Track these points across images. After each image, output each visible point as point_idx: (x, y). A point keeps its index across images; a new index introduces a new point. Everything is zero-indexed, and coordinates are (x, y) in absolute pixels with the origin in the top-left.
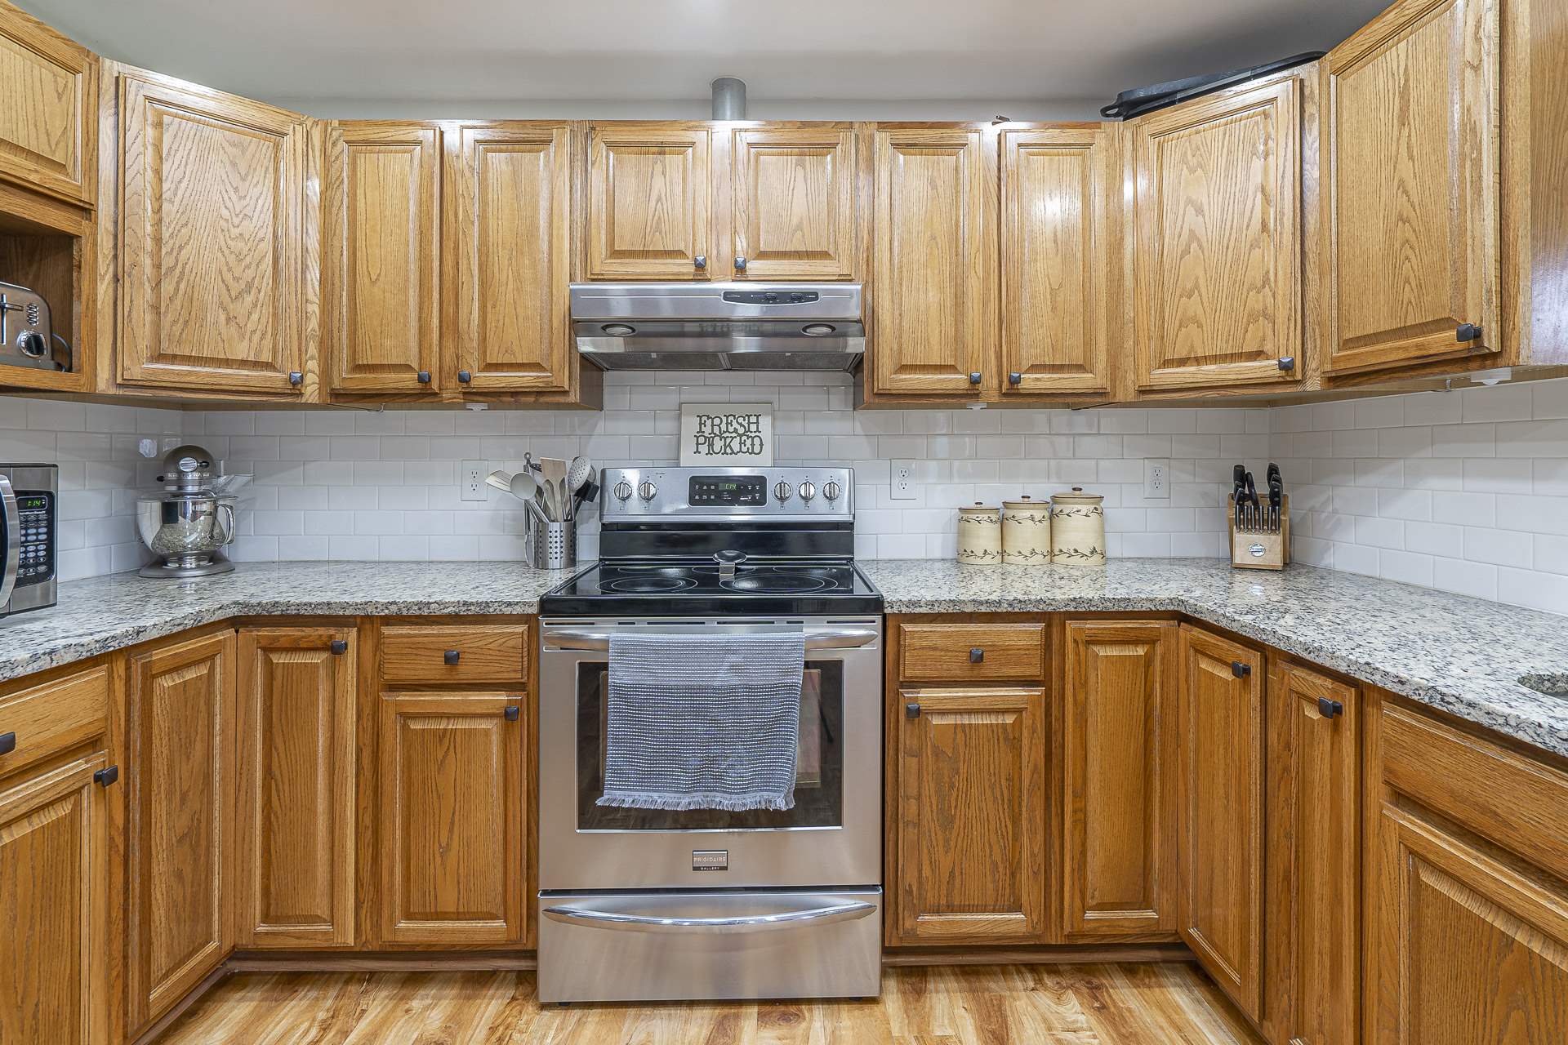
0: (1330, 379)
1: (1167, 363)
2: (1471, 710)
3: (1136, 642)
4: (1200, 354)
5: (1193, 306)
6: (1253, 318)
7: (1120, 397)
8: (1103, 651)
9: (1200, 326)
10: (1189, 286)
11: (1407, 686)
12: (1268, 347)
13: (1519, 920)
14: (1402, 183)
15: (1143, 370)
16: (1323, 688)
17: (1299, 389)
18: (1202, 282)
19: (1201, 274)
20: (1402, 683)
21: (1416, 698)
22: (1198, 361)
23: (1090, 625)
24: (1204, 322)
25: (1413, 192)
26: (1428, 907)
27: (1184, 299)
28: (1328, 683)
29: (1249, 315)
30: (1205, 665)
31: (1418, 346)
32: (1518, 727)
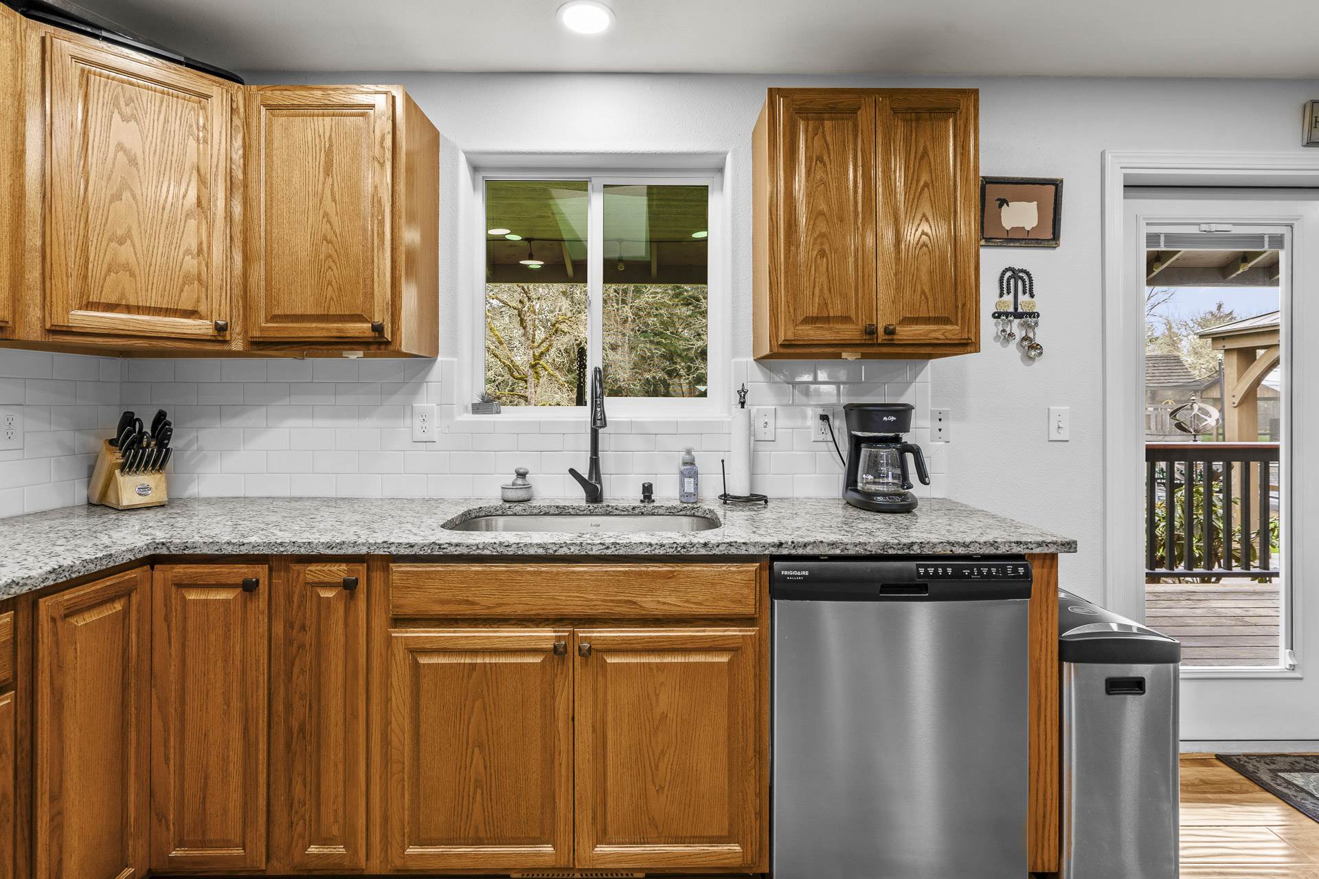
0: (253, 343)
1: (90, 306)
2: (458, 548)
3: (111, 600)
4: (132, 302)
5: (125, 253)
6: (187, 279)
7: (21, 334)
8: (80, 621)
9: (132, 275)
10: (119, 233)
11: (416, 547)
12: (202, 308)
13: (474, 652)
14: (326, 215)
15: (58, 309)
16: (340, 571)
17: (226, 348)
18: (135, 232)
19: (135, 226)
20: (412, 546)
21: (422, 553)
22: (129, 309)
23: (68, 595)
24: (137, 272)
25: (335, 224)
26: (425, 677)
27: (113, 244)
28: (344, 567)
29: (185, 277)
30: (192, 596)
31: (338, 330)
32: (484, 548)
